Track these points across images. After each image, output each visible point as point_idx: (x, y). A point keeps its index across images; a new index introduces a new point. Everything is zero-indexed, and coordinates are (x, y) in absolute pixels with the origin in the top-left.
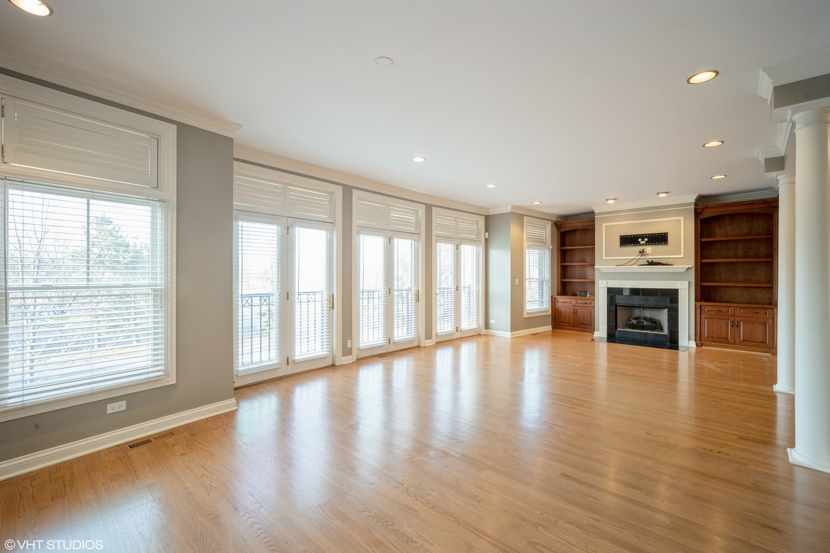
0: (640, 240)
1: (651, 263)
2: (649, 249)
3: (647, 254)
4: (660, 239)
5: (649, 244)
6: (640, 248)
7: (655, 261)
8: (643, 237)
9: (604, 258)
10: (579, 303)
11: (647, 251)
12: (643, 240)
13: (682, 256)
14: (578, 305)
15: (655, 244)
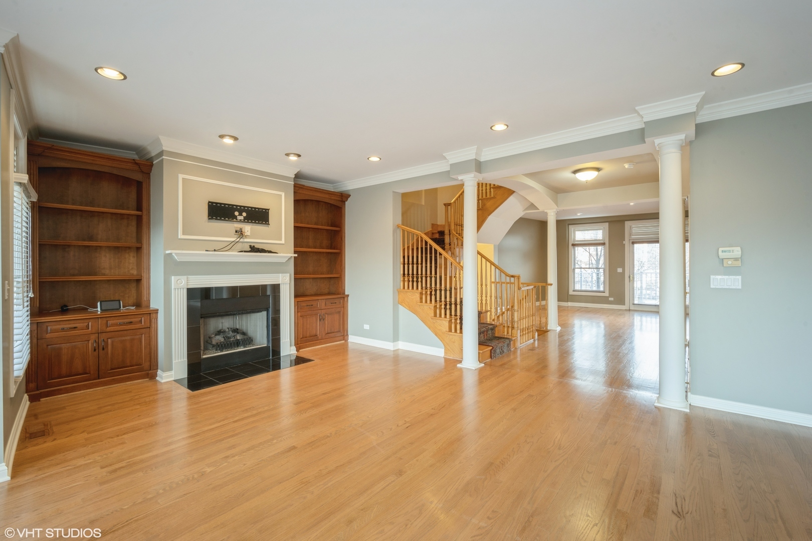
0: (236, 213)
1: (253, 249)
2: (248, 228)
3: (246, 237)
4: (259, 216)
5: (248, 222)
6: (238, 226)
7: (257, 246)
8: (241, 209)
9: (180, 236)
10: (113, 325)
11: (246, 231)
12: (240, 214)
13: (283, 242)
14: (109, 329)
15: (255, 223)
